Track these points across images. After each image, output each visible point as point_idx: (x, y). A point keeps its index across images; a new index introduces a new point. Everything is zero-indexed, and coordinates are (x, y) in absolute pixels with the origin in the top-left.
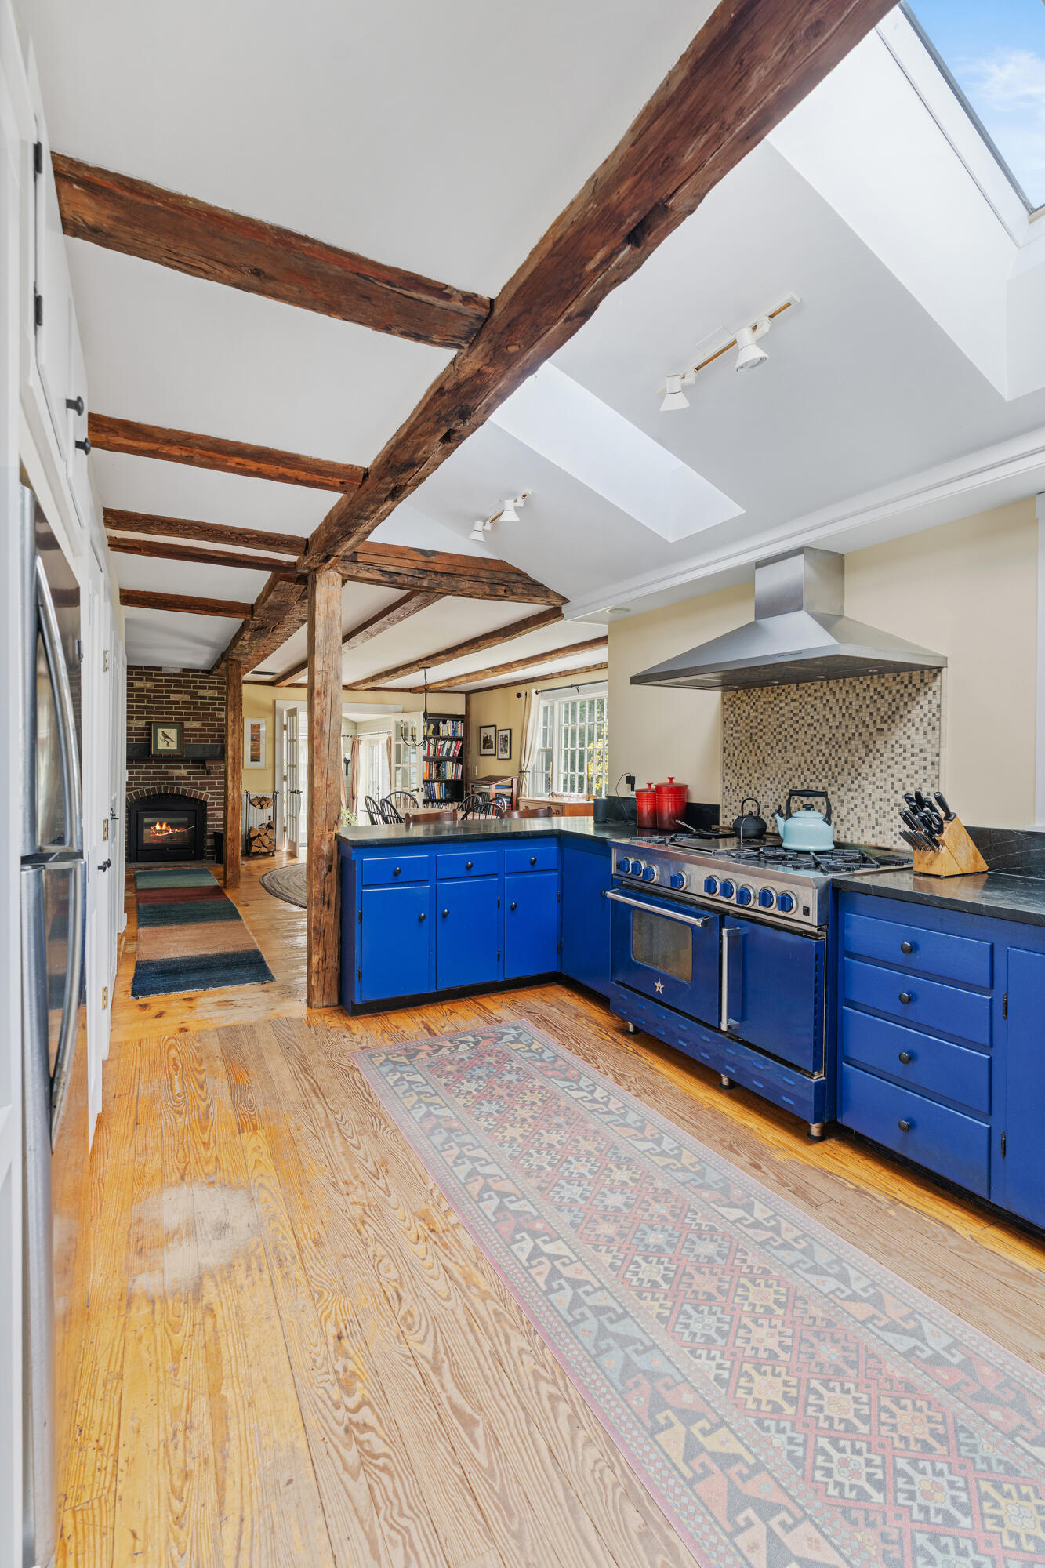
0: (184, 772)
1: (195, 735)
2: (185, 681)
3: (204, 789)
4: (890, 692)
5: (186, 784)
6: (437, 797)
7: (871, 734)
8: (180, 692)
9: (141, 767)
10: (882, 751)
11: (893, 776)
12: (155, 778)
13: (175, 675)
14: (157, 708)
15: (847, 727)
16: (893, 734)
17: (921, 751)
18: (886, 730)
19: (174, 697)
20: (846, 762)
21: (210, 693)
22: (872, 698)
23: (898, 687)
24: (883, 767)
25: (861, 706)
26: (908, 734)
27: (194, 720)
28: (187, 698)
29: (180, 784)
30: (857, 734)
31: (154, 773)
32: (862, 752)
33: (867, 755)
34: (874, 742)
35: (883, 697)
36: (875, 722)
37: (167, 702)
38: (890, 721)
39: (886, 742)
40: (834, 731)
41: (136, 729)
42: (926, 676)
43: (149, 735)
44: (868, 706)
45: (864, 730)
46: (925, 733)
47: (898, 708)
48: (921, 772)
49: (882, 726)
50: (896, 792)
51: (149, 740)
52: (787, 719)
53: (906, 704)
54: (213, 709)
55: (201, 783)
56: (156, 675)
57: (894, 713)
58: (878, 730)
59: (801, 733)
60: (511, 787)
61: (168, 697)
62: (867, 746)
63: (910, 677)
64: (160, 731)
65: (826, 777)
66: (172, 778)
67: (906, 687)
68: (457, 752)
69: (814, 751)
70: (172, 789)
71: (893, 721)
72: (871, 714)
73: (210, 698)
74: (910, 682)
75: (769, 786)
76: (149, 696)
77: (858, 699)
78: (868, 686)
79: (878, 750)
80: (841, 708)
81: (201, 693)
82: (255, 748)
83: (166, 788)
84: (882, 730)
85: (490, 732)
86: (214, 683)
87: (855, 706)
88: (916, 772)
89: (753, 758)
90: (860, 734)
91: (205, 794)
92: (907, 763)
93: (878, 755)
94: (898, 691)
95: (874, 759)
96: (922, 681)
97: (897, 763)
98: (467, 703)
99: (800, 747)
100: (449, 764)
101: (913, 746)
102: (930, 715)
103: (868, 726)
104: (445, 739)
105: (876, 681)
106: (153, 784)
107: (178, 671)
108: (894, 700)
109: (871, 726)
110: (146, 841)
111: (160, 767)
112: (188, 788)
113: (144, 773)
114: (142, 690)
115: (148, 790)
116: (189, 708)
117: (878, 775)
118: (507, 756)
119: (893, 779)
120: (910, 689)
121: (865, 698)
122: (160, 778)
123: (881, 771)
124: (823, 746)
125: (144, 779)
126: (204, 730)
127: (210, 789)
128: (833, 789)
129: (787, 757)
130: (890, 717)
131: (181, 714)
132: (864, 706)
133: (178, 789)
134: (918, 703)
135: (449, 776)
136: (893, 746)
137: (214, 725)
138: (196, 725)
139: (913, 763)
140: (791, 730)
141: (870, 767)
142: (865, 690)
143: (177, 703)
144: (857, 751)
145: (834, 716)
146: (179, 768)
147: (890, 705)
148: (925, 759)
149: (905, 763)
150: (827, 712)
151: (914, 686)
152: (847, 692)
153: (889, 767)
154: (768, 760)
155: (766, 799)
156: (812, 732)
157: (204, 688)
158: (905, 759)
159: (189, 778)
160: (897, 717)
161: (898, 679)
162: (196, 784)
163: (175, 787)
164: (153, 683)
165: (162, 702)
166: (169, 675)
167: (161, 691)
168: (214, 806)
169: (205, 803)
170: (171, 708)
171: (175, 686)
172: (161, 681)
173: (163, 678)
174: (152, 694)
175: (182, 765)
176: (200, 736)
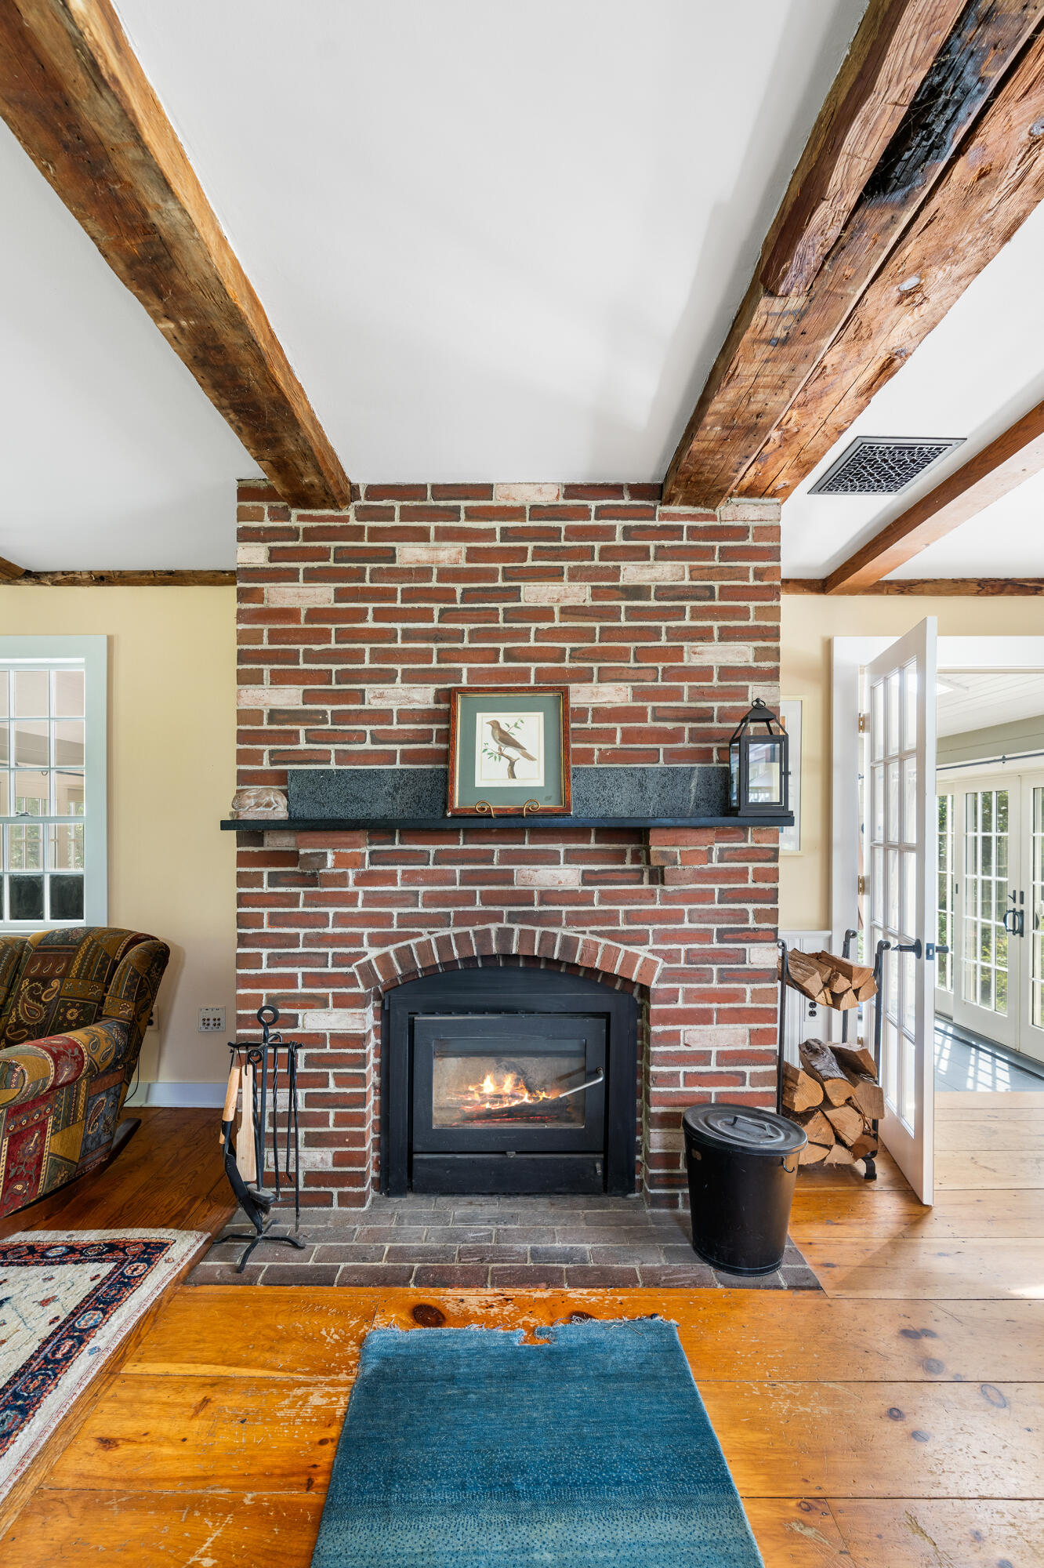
0: (566, 876)
1: (609, 735)
2: (574, 533)
3: (640, 939)
5: (575, 919)
8: (555, 575)
9: (421, 858)
12: (469, 898)
13: (538, 511)
14: (475, 635)
19: (534, 594)
21: (664, 573)
27: (605, 677)
28: (579, 593)
29: (554, 919)
31: (467, 877)
37: (510, 615)
41: (405, 716)
43: (447, 736)
51: (444, 758)
54: (673, 634)
55: (630, 917)
56: (472, 515)
61: (514, 594)
64: (483, 720)
66: (525, 898)
70: (527, 936)
73: (663, 593)
76: (448, 597)
81: (632, 573)
83: (505, 935)
86: (676, 532)
91: (643, 960)
106: (462, 919)
107: (549, 497)
110: (440, 1119)
111: (487, 857)
112: (584, 936)
113: (431, 879)
114: (424, 573)
116: (589, 635)
122: (487, 898)
125: (432, 899)
126: (640, 715)
127: (662, 937)
131: (559, 655)
133: (548, 939)
137: (677, 694)
138: (615, 695)
143: (545, 614)
146: (551, 859)
157: (642, 554)
159: (586, 899)
162: (611, 918)
163: (538, 930)
164: (463, 546)
165: (492, 615)
166: (516, 513)
167: (491, 575)
168: (680, 1005)
169: (645, 991)
170: (523, 635)
171: (539, 553)
172: (489, 534)
173: (497, 525)
174: (459, 588)
175: (561, 848)
176: (627, 736)
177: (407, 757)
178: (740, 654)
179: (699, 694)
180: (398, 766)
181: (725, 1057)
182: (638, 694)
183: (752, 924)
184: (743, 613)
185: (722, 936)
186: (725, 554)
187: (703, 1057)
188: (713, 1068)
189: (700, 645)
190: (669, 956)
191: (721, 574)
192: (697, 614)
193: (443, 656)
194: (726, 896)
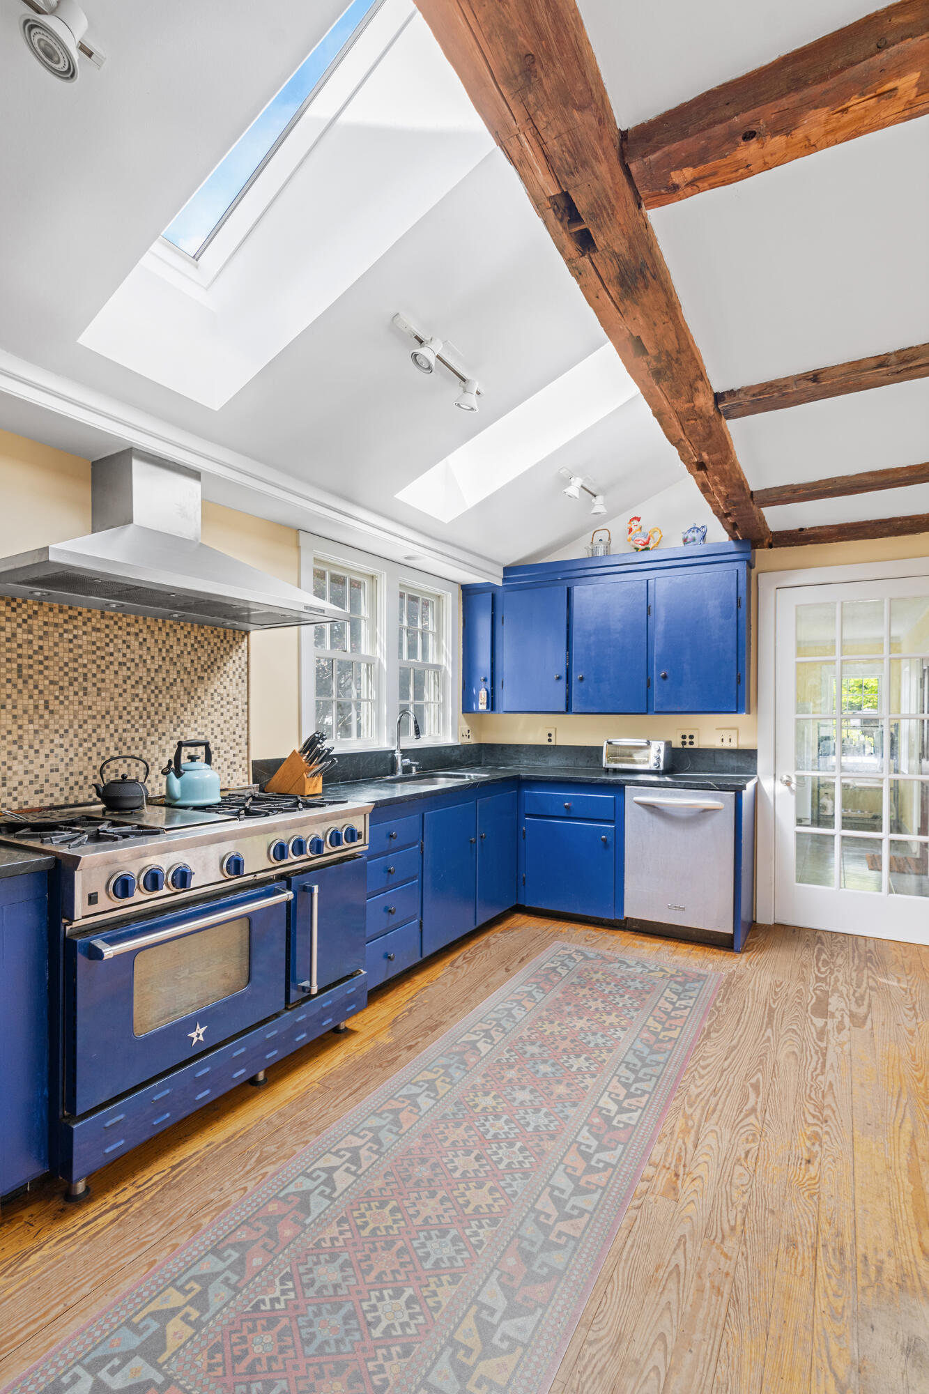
4: (209, 644)
7: (192, 681)
10: (203, 698)
11: (212, 722)
15: (168, 671)
16: (212, 683)
17: (234, 699)
18: (206, 679)
20: (168, 709)
22: (192, 645)
23: (215, 640)
24: (203, 714)
25: (182, 652)
26: (225, 684)
30: (179, 680)
32: (185, 698)
33: (189, 702)
34: (196, 690)
35: (202, 647)
36: (196, 670)
38: (209, 671)
39: (206, 690)
40: (153, 675)
42: (237, 635)
44: (189, 653)
45: (186, 677)
46: (237, 685)
47: (216, 660)
48: (234, 718)
49: (202, 675)
50: (216, 737)
52: (87, 652)
53: (222, 656)
57: (212, 663)
58: (199, 678)
59: (109, 675)
62: (189, 693)
63: (225, 634)
65: (144, 726)
67: (222, 641)
69: (128, 696)
71: (212, 671)
72: (192, 661)
74: (225, 638)
75: (58, 741)
77: (179, 644)
78: (189, 633)
79: (199, 698)
80: (160, 650)
84: (203, 678)
87: (176, 650)
88: (231, 718)
89: (24, 701)
90: (182, 681)
92: (224, 710)
93: (199, 702)
94: (215, 644)
95: (196, 706)
96: (234, 639)
97: (216, 710)
99: (107, 690)
101: (228, 695)
102: (240, 670)
103: (189, 673)
105: (196, 629)
108: (212, 652)
109: (193, 673)
117: (200, 721)
119: (212, 725)
120: (225, 645)
121: (185, 645)
123: (202, 718)
124: (140, 690)
128: (153, 739)
129: (87, 701)
130: (209, 667)
132: (186, 653)
134: (231, 658)
136: (212, 694)
139: (228, 711)
140: (93, 668)
141: (192, 714)
142: (185, 637)
144: (179, 697)
145: (153, 658)
147: (209, 655)
148: (237, 707)
149: (222, 710)
150: (144, 652)
151: (228, 642)
152: (168, 634)
153: (209, 714)
154: (54, 705)
155: (52, 760)
156: (124, 672)
158: (222, 707)
160: (216, 668)
161: (215, 633)
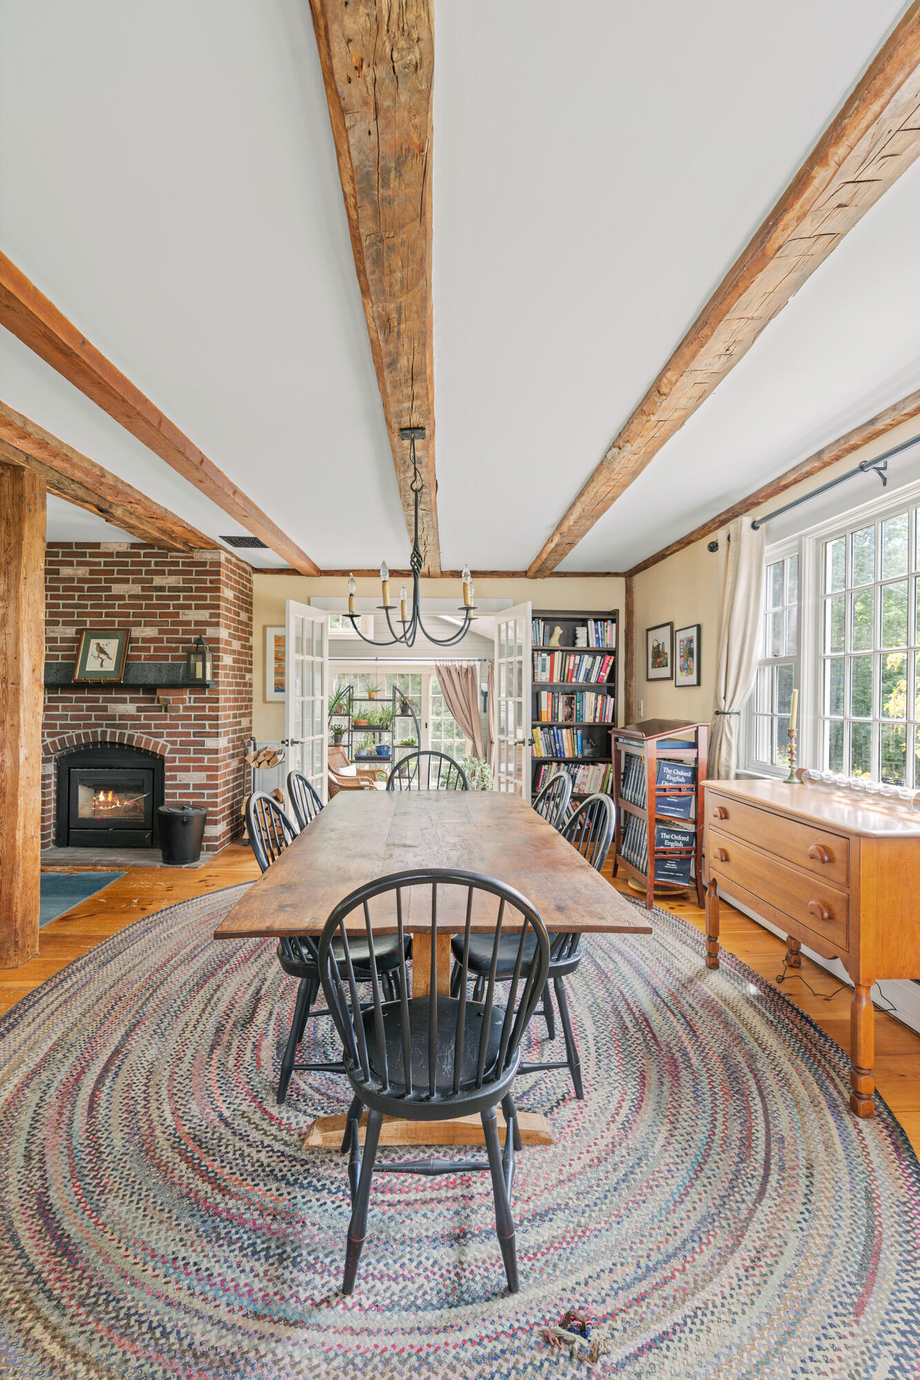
0: (130, 708)
1: (148, 649)
2: (134, 564)
3: (160, 735)
5: (133, 727)
6: (567, 755)
8: (126, 581)
9: (70, 700)
12: (89, 718)
13: (119, 554)
14: (93, 606)
19: (117, 589)
21: (171, 581)
27: (147, 624)
28: (136, 589)
29: (124, 727)
31: (89, 709)
37: (108, 598)
41: (63, 640)
43: (78, 649)
51: (76, 657)
54: (175, 607)
55: (157, 726)
56: (92, 555)
60: (694, 745)
61: (109, 589)
64: (93, 642)
66: (113, 718)
68: (605, 675)
70: (113, 734)
73: (171, 589)
76: (81, 589)
81: (158, 581)
82: (280, 672)
83: (104, 733)
85: (663, 636)
86: (177, 564)
91: (161, 744)
98: (629, 591)
100: (590, 697)
104: (582, 652)
106: (86, 726)
107: (123, 549)
110: (81, 814)
111: (97, 700)
112: (137, 734)
113: (73, 709)
114: (71, 580)
115: (78, 736)
116: (140, 607)
118: (693, 679)
122: (97, 718)
125: (73, 717)
126: (161, 641)
127: (169, 735)
131: (128, 615)
133: (122, 735)
135: (588, 718)
137: (177, 632)
138: (151, 632)
143: (122, 597)
146: (124, 701)
157: (162, 573)
159: (138, 718)
162: (149, 726)
163: (118, 731)
164: (88, 568)
165: (100, 598)
166: (110, 555)
167: (99, 581)
168: (177, 763)
169: (162, 759)
170: (113, 606)
171: (119, 572)
172: (99, 564)
173: (102, 560)
174: (86, 586)
175: (128, 696)
176: (156, 649)
177: (64, 657)
178: (204, 615)
179: (185, 632)
180: (60, 661)
181: (196, 786)
182: (161, 632)
183: (207, 730)
184: (205, 598)
185: (195, 734)
186: (198, 573)
187: (187, 786)
188: (191, 791)
189: (187, 612)
190: (173, 743)
191: (195, 581)
192: (185, 598)
193: (79, 615)
194: (197, 718)
